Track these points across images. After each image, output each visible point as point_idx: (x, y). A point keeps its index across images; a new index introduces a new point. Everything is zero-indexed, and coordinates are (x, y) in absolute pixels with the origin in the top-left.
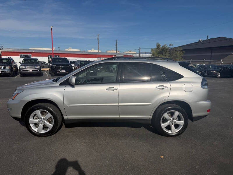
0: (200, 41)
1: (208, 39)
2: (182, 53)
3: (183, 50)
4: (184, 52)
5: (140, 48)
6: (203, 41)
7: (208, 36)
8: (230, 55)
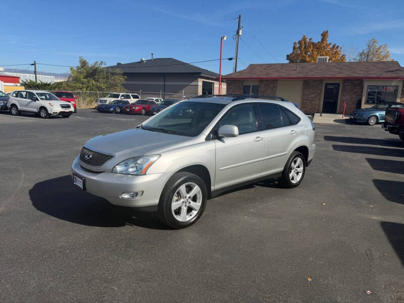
0: (142, 61)
1: (153, 58)
2: (122, 79)
3: (124, 74)
4: (126, 77)
5: (35, 62)
6: (148, 61)
7: (152, 54)
8: (189, 86)
